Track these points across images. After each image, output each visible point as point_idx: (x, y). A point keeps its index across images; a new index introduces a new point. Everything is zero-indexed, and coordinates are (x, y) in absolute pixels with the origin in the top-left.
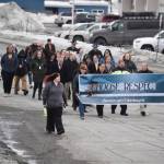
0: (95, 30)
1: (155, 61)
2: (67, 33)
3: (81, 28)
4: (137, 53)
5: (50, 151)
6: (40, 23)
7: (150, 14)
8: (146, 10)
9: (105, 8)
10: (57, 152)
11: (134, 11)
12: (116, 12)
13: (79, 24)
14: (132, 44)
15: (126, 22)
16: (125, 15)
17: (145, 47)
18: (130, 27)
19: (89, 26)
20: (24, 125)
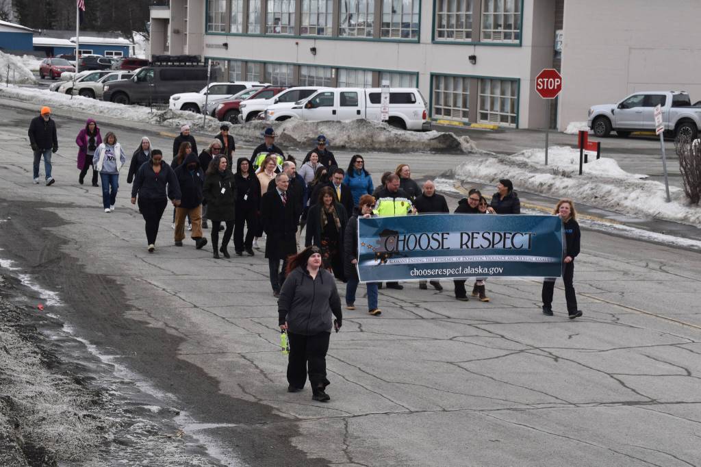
0: (111, 82)
1: (203, 127)
2: (69, 85)
3: (90, 78)
4: (174, 116)
5: (51, 262)
6: (27, 69)
7: (194, 59)
8: (187, 52)
9: (125, 48)
10: (62, 263)
11: (169, 53)
12: (141, 55)
13: (87, 73)
14: (167, 102)
15: (158, 69)
16: (157, 59)
17: (187, 106)
18: (164, 77)
19: (101, 75)
20: (9, 224)
